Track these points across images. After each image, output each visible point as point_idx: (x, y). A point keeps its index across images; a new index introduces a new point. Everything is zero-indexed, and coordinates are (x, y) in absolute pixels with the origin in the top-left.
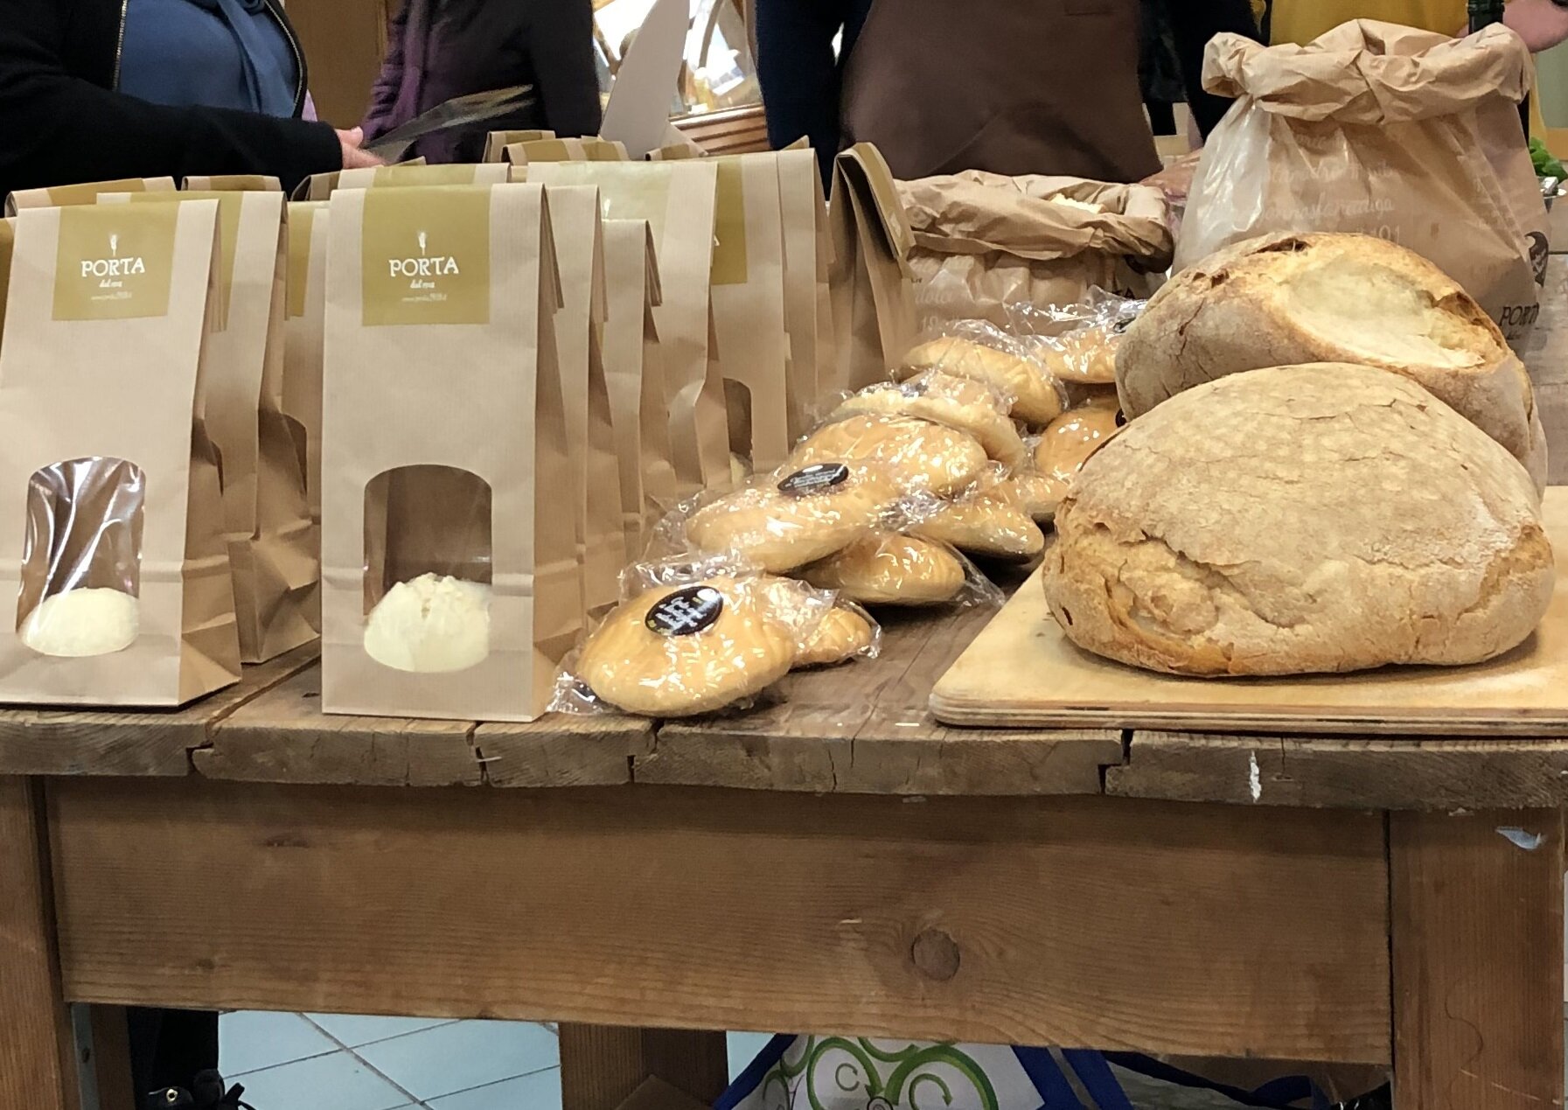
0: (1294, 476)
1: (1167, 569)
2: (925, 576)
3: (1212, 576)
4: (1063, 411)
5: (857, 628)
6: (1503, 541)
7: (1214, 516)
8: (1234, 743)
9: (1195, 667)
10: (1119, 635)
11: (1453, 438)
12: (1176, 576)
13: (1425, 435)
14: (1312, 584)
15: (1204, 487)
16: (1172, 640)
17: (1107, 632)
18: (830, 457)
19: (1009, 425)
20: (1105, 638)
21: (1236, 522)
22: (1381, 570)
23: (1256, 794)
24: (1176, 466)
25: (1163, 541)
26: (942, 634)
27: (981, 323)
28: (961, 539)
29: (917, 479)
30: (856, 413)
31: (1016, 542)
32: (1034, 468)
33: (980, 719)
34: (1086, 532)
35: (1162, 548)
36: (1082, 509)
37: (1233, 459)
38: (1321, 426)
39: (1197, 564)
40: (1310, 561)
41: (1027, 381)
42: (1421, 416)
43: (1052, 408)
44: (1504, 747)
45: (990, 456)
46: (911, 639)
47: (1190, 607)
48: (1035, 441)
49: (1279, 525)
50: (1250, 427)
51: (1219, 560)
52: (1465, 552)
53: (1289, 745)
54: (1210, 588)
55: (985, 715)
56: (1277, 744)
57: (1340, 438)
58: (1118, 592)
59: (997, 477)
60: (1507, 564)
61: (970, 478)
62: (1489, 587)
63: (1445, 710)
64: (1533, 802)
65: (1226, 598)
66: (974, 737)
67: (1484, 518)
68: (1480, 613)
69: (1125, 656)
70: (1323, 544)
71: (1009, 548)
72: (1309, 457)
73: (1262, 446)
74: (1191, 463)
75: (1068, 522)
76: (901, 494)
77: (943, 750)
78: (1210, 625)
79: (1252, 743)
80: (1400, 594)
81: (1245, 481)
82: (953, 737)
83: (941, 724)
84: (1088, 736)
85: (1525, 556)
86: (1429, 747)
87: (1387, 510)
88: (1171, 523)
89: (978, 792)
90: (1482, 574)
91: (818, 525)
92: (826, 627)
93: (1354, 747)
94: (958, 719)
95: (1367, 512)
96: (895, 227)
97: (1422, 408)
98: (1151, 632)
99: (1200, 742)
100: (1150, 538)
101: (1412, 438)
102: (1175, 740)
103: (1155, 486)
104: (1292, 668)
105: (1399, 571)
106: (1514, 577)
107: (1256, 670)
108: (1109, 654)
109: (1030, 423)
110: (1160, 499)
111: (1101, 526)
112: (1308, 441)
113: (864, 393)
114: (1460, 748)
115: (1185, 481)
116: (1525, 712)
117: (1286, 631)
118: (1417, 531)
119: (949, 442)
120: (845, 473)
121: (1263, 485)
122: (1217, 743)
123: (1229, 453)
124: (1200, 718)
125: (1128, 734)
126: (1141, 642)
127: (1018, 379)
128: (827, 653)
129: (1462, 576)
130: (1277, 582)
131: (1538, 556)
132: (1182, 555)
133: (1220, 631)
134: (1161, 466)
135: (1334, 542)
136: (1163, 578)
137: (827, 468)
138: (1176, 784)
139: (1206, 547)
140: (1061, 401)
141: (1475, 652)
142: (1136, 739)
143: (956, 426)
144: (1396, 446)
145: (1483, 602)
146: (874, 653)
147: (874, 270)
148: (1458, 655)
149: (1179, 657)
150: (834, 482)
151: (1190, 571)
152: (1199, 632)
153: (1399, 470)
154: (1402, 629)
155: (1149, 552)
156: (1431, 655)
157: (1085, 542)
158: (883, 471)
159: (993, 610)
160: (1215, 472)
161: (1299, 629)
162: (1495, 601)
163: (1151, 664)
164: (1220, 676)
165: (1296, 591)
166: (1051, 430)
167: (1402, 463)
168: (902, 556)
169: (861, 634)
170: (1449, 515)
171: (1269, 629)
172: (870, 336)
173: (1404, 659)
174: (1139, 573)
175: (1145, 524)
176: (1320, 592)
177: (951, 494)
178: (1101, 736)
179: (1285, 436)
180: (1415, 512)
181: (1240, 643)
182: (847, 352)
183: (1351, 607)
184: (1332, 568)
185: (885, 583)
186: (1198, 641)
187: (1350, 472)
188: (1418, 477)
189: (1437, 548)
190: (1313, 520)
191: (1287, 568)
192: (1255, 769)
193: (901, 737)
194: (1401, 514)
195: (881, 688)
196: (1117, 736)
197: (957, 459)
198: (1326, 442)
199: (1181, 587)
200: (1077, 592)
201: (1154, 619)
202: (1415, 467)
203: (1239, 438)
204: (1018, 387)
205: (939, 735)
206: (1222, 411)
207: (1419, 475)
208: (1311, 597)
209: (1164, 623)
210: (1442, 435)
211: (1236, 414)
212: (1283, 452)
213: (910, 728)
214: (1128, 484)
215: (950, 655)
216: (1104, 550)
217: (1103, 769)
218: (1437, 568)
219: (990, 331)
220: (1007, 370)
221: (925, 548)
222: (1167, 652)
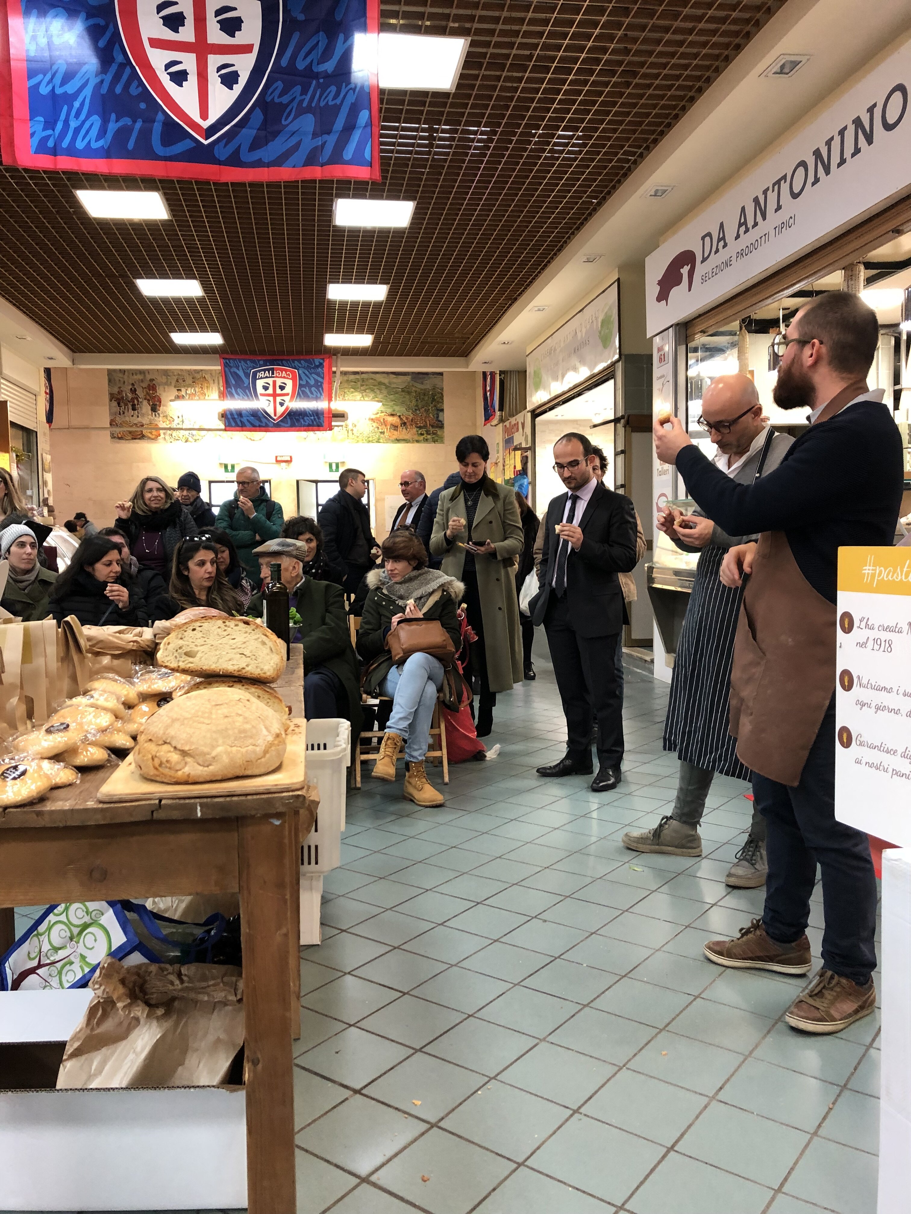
0: (209, 722)
1: (170, 752)
2: (95, 757)
3: (184, 753)
4: (140, 702)
5: (72, 774)
6: (270, 738)
7: (185, 735)
8: (192, 801)
9: (179, 781)
10: (156, 772)
11: (257, 709)
12: (173, 754)
13: (249, 708)
14: (214, 754)
15: (183, 726)
16: (172, 773)
17: (152, 772)
18: (62, 721)
19: (122, 707)
20: (152, 773)
21: (191, 737)
22: (234, 749)
23: (199, 815)
24: (174, 720)
25: (169, 743)
26: (101, 774)
27: (113, 675)
28: (107, 744)
29: (92, 727)
30: (71, 706)
31: (125, 745)
32: (130, 720)
33: (114, 800)
34: (146, 742)
35: (169, 746)
36: (145, 735)
37: (191, 718)
38: (218, 707)
39: (180, 750)
40: (213, 747)
41: (128, 693)
42: (248, 703)
43: (136, 701)
44: (270, 796)
45: (116, 718)
46: (91, 777)
47: (178, 763)
48: (130, 711)
49: (204, 737)
50: (197, 708)
51: (186, 748)
52: (259, 742)
53: (209, 800)
54: (184, 757)
55: (115, 798)
56: (205, 800)
57: (224, 710)
58: (156, 759)
59: (119, 724)
60: (271, 745)
61: (109, 725)
62: (266, 752)
63: (254, 786)
64: (278, 810)
65: (188, 759)
66: (112, 805)
67: (265, 732)
68: (263, 760)
69: (158, 779)
70: (217, 742)
71: (122, 747)
72: (214, 716)
73: (200, 713)
74: (178, 720)
75: (141, 739)
76: (87, 731)
77: (102, 810)
78: (184, 768)
79: (198, 800)
80: (239, 755)
81: (195, 724)
82: (106, 806)
83: (101, 802)
84: (148, 802)
85: (276, 742)
86: (249, 797)
87: (236, 731)
88: (172, 737)
89: (113, 822)
90: (263, 748)
91: (59, 742)
92: (62, 774)
93: (228, 799)
94: (107, 800)
95: (230, 732)
96: (82, 642)
97: (248, 700)
98: (166, 771)
99: (182, 801)
100: (165, 743)
101: (244, 709)
102: (174, 801)
103: (167, 727)
104: (208, 779)
105: (239, 748)
106: (273, 748)
107: (197, 780)
108: (153, 778)
109: (129, 706)
110: (169, 731)
111: (150, 740)
112: (214, 711)
113: (74, 699)
114: (258, 797)
115: (177, 725)
116: (276, 785)
117: (206, 768)
118: (245, 737)
119: (102, 714)
120: (68, 726)
121: (200, 725)
122: (187, 801)
123: (190, 716)
124: (182, 794)
125: (160, 801)
126: (163, 774)
127: (126, 693)
128: (62, 783)
129: (258, 749)
130: (204, 754)
131: (280, 742)
132: (175, 748)
133: (187, 770)
134: (169, 721)
135: (220, 741)
136: (169, 754)
137: (62, 724)
138: (176, 815)
139: (182, 744)
140: (139, 699)
141: (263, 770)
142: (163, 802)
143: (105, 709)
144: (240, 712)
145: (264, 756)
146: (78, 782)
147: (75, 657)
148: (257, 772)
149: (174, 778)
150: (65, 728)
151: (178, 752)
152: (180, 770)
153: (240, 719)
154: (240, 766)
155: (166, 747)
156: (249, 772)
157: (146, 745)
158: (81, 725)
159: (117, 766)
160: (186, 722)
161: (211, 767)
162: (267, 756)
163: (165, 781)
164: (186, 783)
165: (208, 756)
166: (135, 708)
167: (241, 717)
168: (87, 751)
169: (74, 777)
170: (254, 731)
171: (201, 768)
172: (74, 679)
173: (241, 774)
174: (162, 753)
175: (164, 739)
176: (216, 756)
177: (104, 731)
178: (152, 802)
179: (207, 710)
180: (245, 731)
181: (193, 773)
182: (65, 684)
183: (225, 759)
184: (220, 749)
185: (83, 759)
186: (180, 773)
187: (226, 720)
188: (246, 721)
189: (250, 741)
190: (215, 736)
191: (206, 750)
192: (199, 808)
193: (88, 807)
194: (240, 732)
195: (81, 792)
196: (157, 802)
197: (105, 720)
198: (219, 712)
199: (175, 757)
200: (143, 761)
201: (166, 767)
202: (245, 718)
203: (193, 711)
204: (125, 696)
205: (101, 806)
206: (189, 703)
207: (246, 720)
208: (214, 758)
209: (170, 768)
210: (254, 708)
211: (193, 704)
212: (206, 715)
213: (91, 804)
214: (160, 726)
215: (104, 781)
216: (152, 747)
217: (152, 812)
218: (251, 747)
219: (117, 677)
220: (123, 689)
221: (95, 748)
222: (170, 776)
